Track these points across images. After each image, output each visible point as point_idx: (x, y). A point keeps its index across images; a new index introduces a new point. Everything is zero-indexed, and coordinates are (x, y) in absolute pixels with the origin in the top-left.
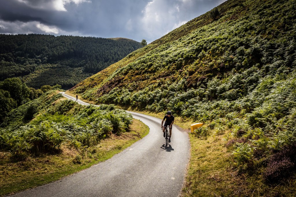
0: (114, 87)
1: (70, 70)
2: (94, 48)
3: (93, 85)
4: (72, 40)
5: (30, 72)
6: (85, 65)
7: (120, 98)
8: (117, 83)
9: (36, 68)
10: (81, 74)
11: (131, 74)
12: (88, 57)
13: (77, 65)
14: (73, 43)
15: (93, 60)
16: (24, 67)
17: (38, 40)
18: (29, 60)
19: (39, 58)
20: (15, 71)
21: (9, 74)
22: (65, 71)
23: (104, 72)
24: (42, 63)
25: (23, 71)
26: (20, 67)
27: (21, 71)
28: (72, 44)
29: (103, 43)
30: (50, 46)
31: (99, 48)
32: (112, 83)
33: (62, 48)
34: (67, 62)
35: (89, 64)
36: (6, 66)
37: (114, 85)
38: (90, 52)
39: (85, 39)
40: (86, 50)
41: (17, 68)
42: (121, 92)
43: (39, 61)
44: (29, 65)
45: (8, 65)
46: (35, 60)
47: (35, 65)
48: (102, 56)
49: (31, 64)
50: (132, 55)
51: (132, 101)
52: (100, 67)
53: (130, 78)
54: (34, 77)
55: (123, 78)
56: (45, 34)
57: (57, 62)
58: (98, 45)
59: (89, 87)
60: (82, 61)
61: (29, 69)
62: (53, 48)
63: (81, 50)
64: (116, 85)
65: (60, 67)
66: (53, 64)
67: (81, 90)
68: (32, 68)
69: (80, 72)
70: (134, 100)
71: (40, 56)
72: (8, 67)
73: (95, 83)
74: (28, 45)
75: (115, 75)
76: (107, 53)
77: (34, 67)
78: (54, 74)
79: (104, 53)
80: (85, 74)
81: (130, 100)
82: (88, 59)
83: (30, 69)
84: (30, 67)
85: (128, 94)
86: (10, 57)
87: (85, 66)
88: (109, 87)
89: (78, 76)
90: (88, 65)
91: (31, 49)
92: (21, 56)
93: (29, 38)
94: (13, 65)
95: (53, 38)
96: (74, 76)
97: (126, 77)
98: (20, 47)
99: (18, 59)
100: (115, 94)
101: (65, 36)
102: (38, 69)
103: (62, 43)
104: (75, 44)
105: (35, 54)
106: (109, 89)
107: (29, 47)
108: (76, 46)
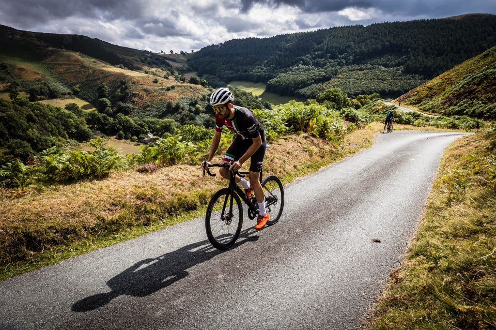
0: (464, 99)
1: (383, 71)
2: (422, 36)
3: (432, 95)
4: (388, 28)
5: (331, 78)
6: (407, 63)
7: (471, 110)
8: (467, 94)
9: (339, 71)
10: (400, 76)
11: (487, 84)
12: (412, 50)
13: (394, 63)
14: (389, 32)
15: (419, 55)
16: (325, 71)
17: (341, 35)
18: (330, 62)
19: (343, 58)
20: (314, 77)
21: (307, 81)
22: (376, 73)
23: (445, 79)
24: (346, 64)
25: (324, 77)
26: (319, 71)
27: (321, 76)
28: (387, 35)
29: (436, 27)
30: (357, 40)
31: (429, 36)
32: (460, 94)
33: (374, 42)
34: (380, 60)
35: (411, 61)
36: (304, 71)
37: (463, 97)
38: (415, 43)
39: (408, 25)
40: (408, 41)
41: (317, 73)
42: (472, 103)
43: (342, 62)
44: (331, 68)
45: (307, 70)
46: (337, 61)
47: (338, 67)
48: (434, 47)
49: (332, 66)
50: (488, 54)
51: (485, 114)
52: (430, 64)
53: (484, 89)
54: (336, 83)
55: (476, 89)
56: (350, 26)
57: (366, 61)
58: (428, 31)
59: (427, 98)
60: (401, 58)
61: (330, 73)
62: (361, 43)
63: (402, 42)
64: (466, 97)
65: (370, 69)
66: (360, 65)
67: (415, 100)
68: (334, 72)
69: (399, 73)
70: (488, 111)
71: (343, 56)
72: (307, 72)
73: (434, 93)
74: (329, 43)
75: (464, 84)
76: (442, 42)
77: (336, 71)
78: (362, 78)
79: (437, 42)
80: (405, 76)
81: (483, 112)
82: (411, 54)
83: (332, 73)
84: (332, 70)
85: (481, 107)
86: (309, 60)
87: (407, 65)
88: (457, 99)
89: (394, 79)
90: (411, 63)
91: (333, 48)
92: (321, 57)
93: (331, 33)
94: (312, 70)
95: (362, 29)
96: (389, 80)
97: (480, 88)
98: (320, 46)
99: (317, 61)
100: (465, 107)
101: (378, 24)
102: (341, 73)
103: (374, 34)
104: (392, 34)
105: (337, 53)
106: (456, 101)
107: (331, 45)
108: (394, 37)
